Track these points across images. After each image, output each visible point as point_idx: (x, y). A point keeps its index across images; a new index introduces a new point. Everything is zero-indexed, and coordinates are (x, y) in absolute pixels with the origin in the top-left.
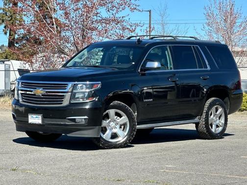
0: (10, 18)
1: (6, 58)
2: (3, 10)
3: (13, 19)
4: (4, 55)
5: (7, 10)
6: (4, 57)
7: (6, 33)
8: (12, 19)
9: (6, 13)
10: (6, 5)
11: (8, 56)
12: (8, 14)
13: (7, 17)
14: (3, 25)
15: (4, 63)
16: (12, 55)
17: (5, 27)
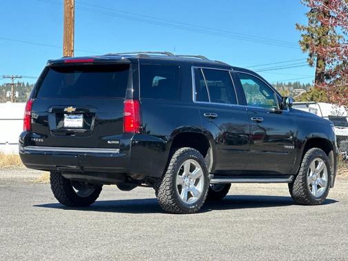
0: (318, 41)
1: (312, 99)
2: (308, 29)
3: (322, 44)
4: (309, 97)
5: (313, 29)
6: (309, 99)
7: (311, 64)
8: (320, 42)
9: (312, 35)
10: (312, 22)
11: (315, 98)
12: (316, 36)
13: (313, 40)
14: (308, 52)
15: (307, 106)
16: (320, 97)
17: (311, 55)
